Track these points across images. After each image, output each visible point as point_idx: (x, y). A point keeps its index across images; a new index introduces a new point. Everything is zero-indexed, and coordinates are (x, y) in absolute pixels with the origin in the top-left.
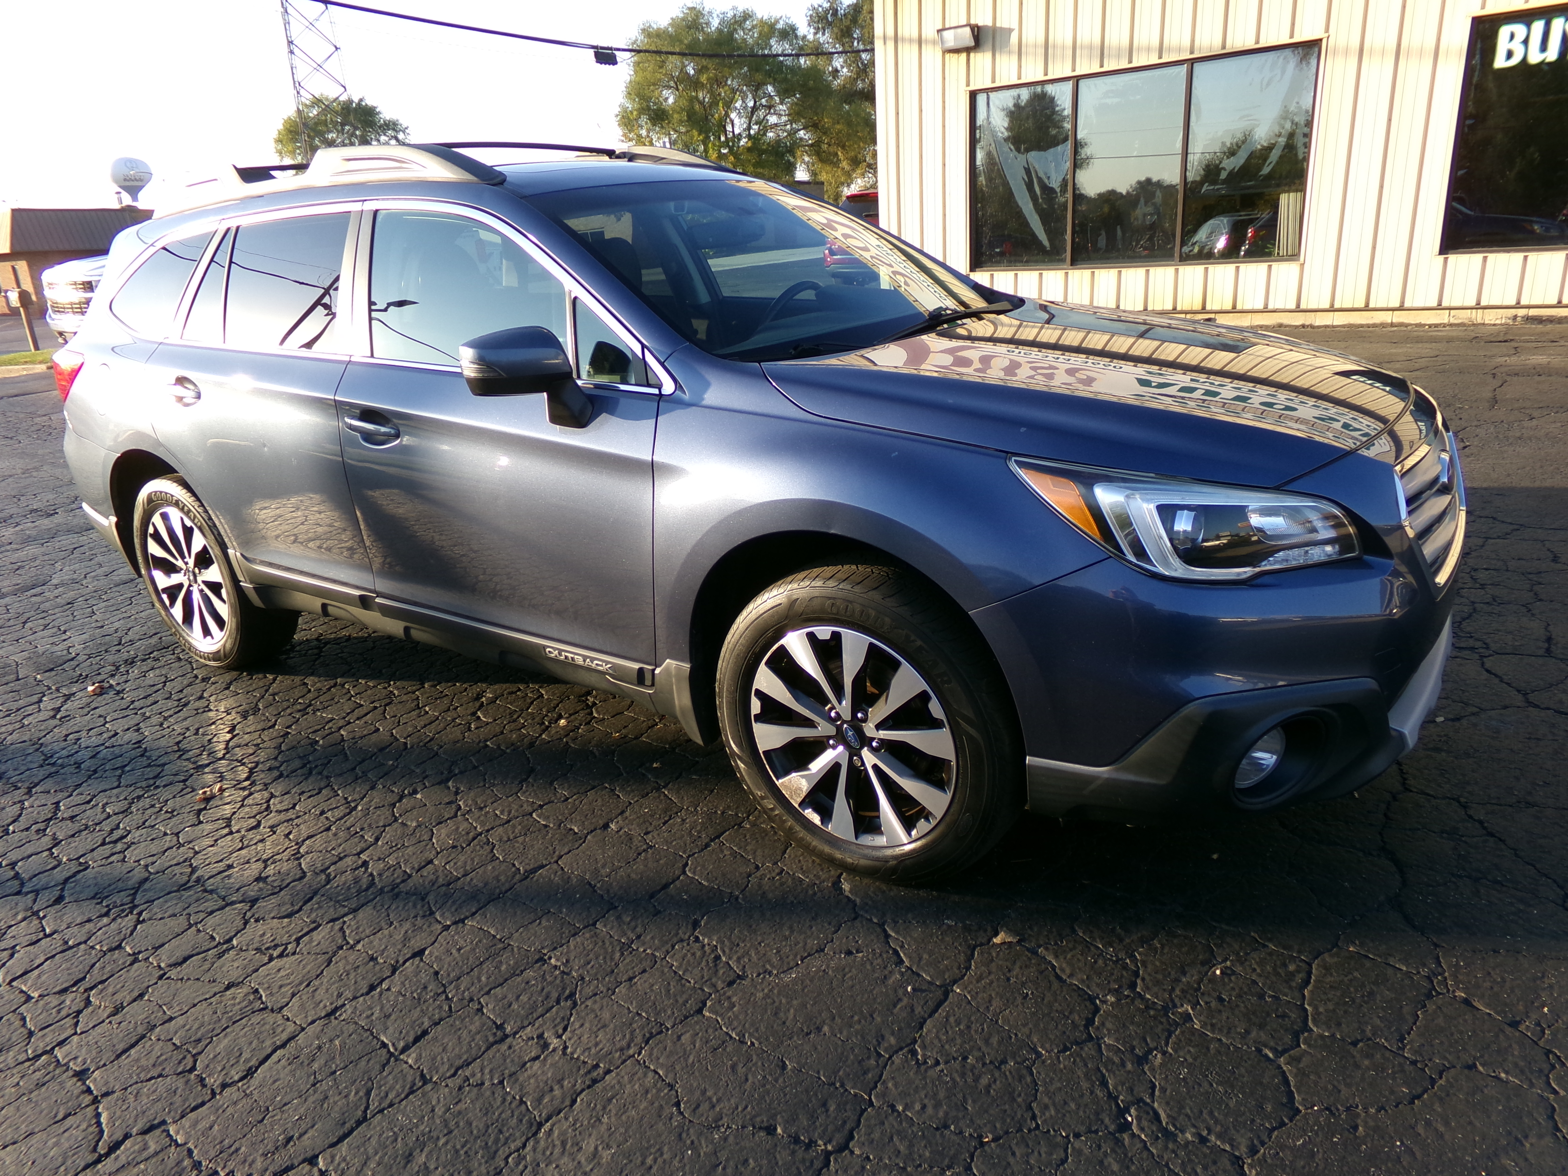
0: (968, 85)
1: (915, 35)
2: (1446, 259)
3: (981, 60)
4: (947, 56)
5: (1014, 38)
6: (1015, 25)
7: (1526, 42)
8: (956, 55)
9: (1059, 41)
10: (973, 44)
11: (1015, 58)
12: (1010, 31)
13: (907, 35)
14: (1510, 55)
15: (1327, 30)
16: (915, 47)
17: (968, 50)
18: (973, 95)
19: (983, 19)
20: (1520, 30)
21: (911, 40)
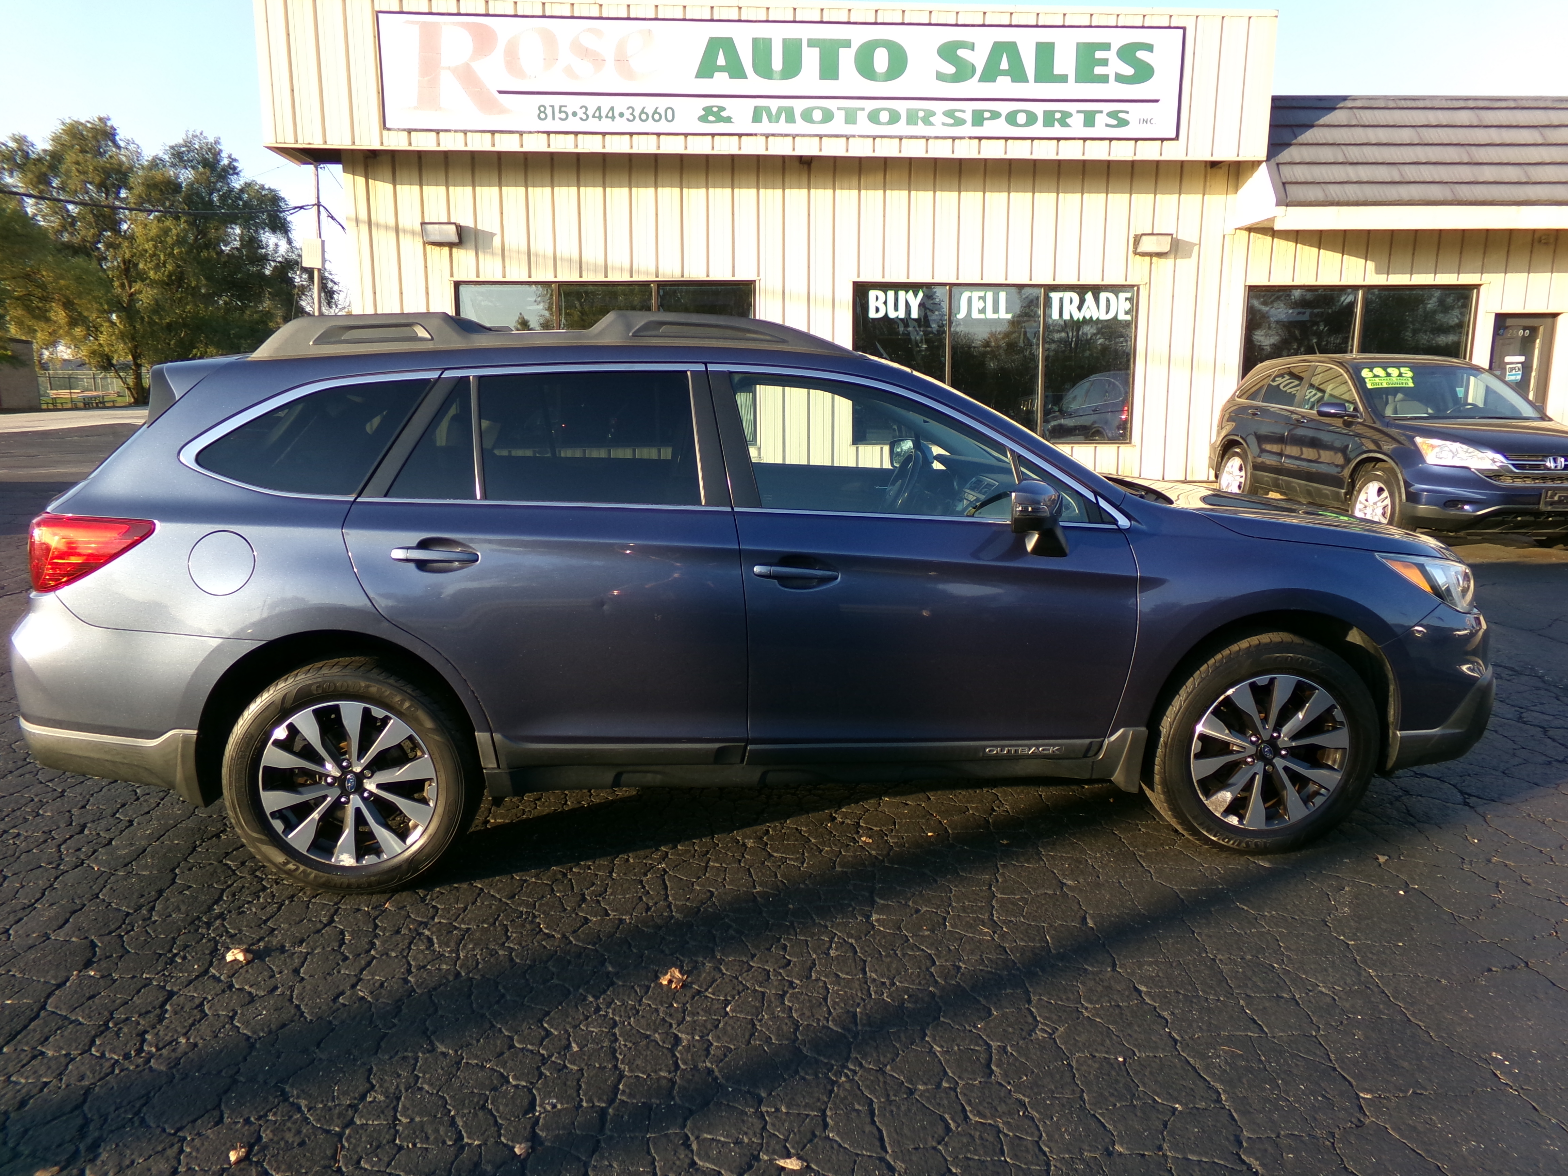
0: (452, 276)
1: (392, 223)
2: (857, 448)
3: (464, 258)
4: (428, 247)
5: (497, 242)
6: (496, 229)
7: (885, 303)
8: (438, 248)
9: (541, 252)
10: (457, 240)
11: (499, 259)
12: (492, 235)
13: (382, 221)
14: (877, 310)
15: (758, 275)
16: (393, 235)
17: (451, 245)
18: (457, 285)
19: (466, 221)
20: (880, 294)
21: (387, 227)
